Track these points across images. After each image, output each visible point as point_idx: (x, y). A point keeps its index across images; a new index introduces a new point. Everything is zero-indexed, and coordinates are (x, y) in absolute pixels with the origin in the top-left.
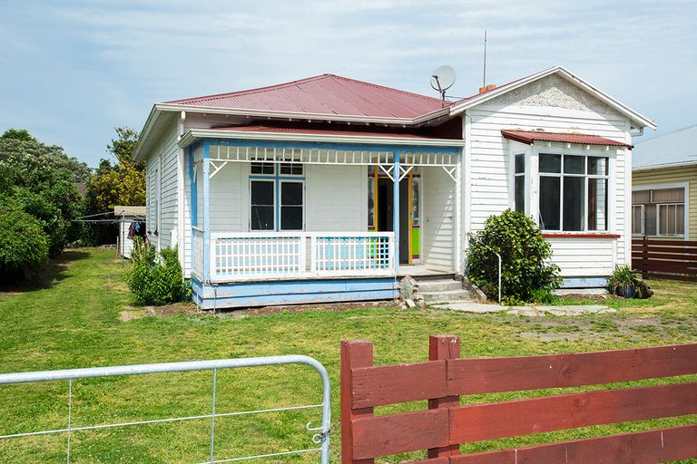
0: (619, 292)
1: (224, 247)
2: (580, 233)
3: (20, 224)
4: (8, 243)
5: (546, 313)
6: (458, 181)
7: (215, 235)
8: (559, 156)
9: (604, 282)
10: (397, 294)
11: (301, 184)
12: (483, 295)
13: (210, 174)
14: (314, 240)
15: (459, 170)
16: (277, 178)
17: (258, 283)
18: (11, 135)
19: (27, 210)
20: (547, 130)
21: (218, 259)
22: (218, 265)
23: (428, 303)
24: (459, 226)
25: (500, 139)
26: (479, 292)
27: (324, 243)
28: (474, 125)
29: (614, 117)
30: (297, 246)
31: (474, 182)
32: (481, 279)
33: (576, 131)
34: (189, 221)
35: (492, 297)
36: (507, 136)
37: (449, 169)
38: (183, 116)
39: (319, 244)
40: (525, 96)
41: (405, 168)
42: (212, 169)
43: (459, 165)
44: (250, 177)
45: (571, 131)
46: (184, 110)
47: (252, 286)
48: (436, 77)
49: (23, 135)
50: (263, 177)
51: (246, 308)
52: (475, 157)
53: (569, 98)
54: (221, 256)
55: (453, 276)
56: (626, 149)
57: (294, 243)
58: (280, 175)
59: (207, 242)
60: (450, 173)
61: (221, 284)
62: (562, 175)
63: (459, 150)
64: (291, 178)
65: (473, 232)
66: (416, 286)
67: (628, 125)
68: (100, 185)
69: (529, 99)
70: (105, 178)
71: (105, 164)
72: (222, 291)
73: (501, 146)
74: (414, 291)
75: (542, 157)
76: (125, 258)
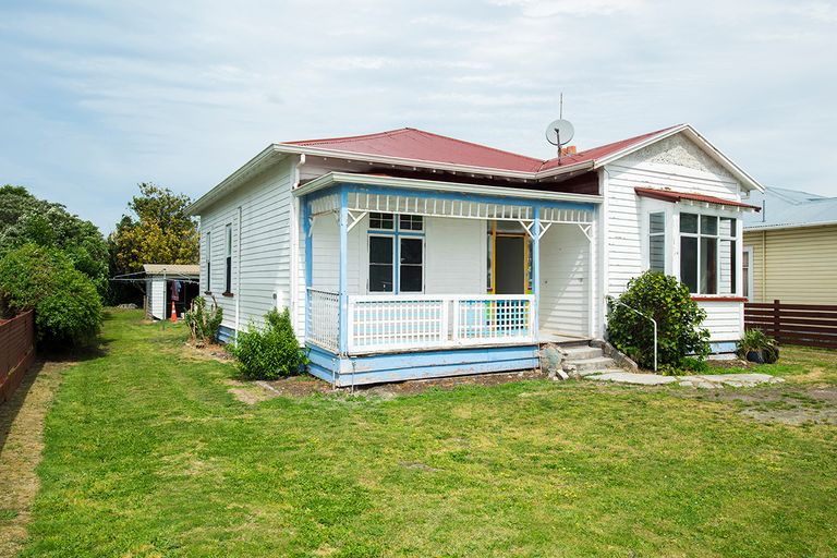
0: (751, 357)
1: (362, 312)
2: (714, 296)
3: (76, 283)
4: (64, 305)
5: (723, 384)
6: (593, 240)
7: (353, 298)
8: (696, 216)
9: (733, 347)
10: (536, 363)
11: (421, 240)
12: (634, 363)
13: (348, 226)
14: (456, 304)
15: (594, 229)
16: (397, 234)
17: (400, 353)
18: (8, 190)
19: (77, 267)
20: (673, 189)
21: (355, 326)
22: (355, 335)
23: (582, 373)
24: (594, 288)
25: (634, 197)
26: (628, 359)
27: (466, 307)
28: (612, 181)
29: (728, 179)
30: (438, 310)
31: (612, 241)
32: (627, 346)
33: (698, 192)
34: (303, 281)
35: (645, 366)
36: (640, 192)
37: (585, 226)
38: (303, 159)
39: (461, 308)
40: (656, 153)
41: (545, 224)
42: (350, 220)
43: (594, 223)
44: (369, 232)
45: (693, 192)
46: (304, 151)
47: (392, 358)
48: (557, 131)
49: (21, 192)
50: (381, 233)
51: (387, 383)
52: (613, 215)
53: (692, 157)
54: (359, 323)
55: (590, 343)
56: (753, 211)
57: (435, 307)
58: (400, 230)
59: (344, 306)
60: (585, 231)
61: (360, 356)
62: (698, 235)
63: (594, 206)
64: (411, 234)
65: (612, 295)
66: (566, 355)
67: (739, 187)
68: (121, 242)
69: (658, 157)
70: (128, 235)
71: (127, 220)
72: (362, 364)
73: (634, 204)
74: (563, 360)
75: (683, 216)
76: (155, 318)
